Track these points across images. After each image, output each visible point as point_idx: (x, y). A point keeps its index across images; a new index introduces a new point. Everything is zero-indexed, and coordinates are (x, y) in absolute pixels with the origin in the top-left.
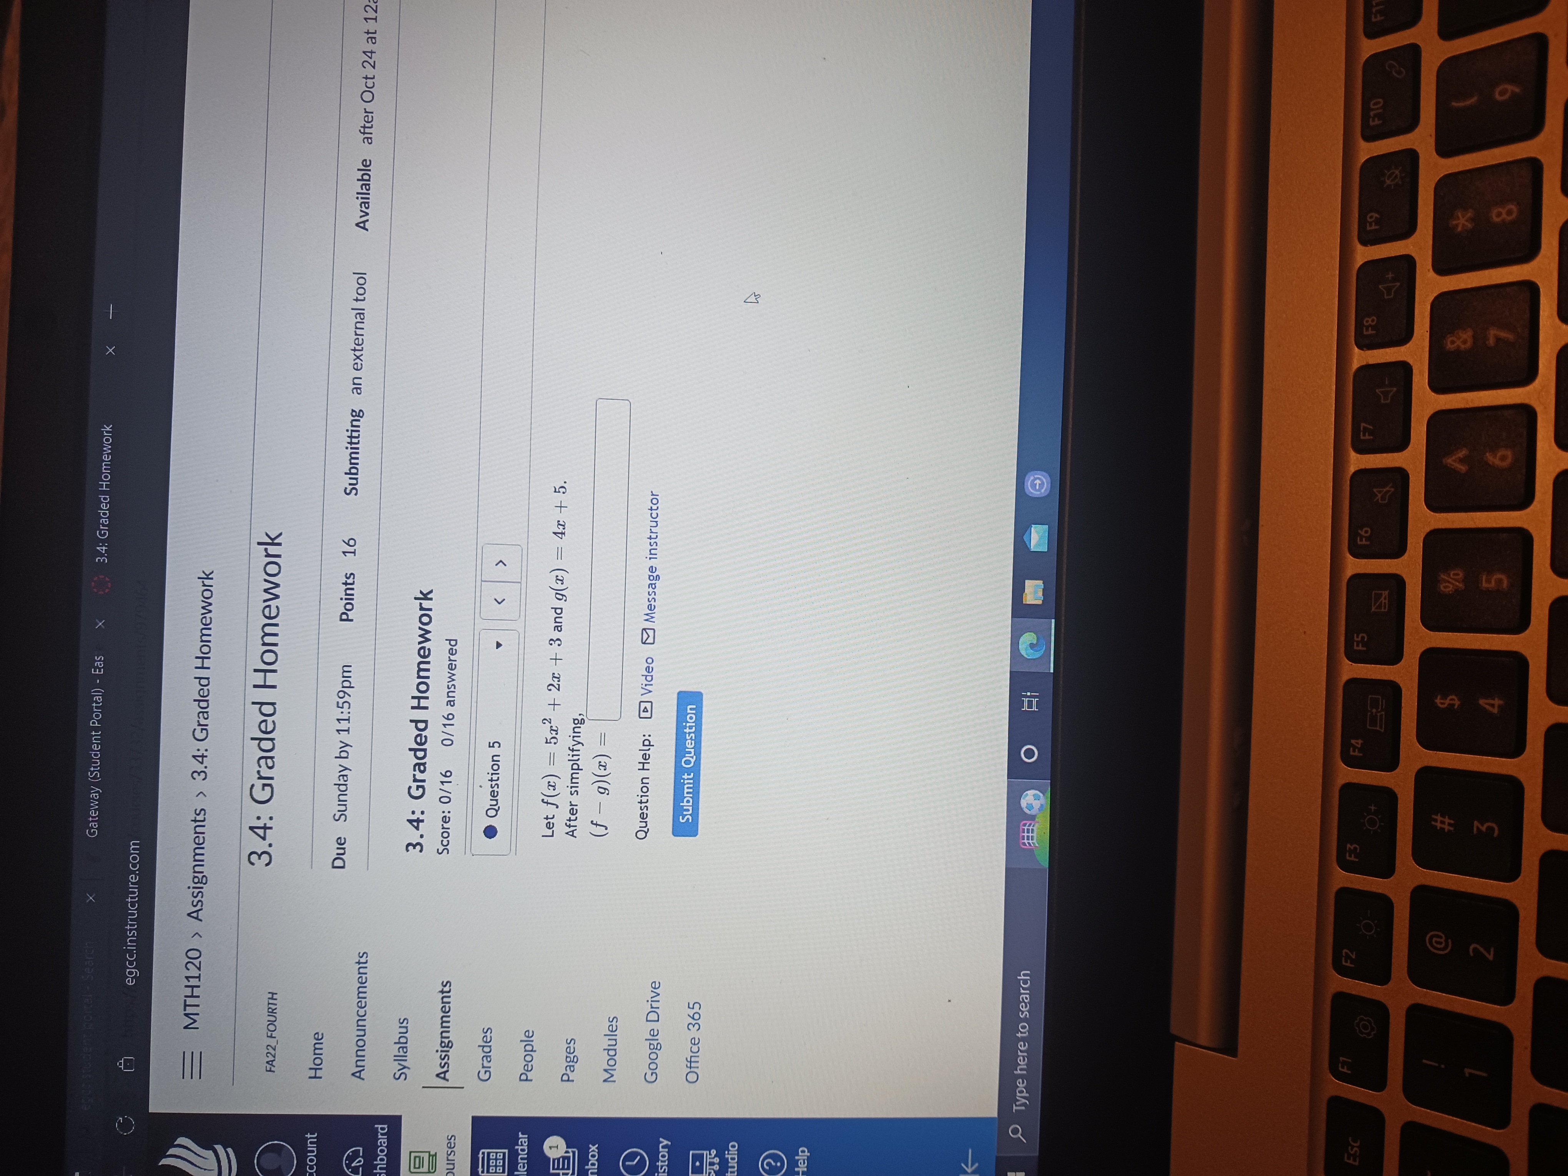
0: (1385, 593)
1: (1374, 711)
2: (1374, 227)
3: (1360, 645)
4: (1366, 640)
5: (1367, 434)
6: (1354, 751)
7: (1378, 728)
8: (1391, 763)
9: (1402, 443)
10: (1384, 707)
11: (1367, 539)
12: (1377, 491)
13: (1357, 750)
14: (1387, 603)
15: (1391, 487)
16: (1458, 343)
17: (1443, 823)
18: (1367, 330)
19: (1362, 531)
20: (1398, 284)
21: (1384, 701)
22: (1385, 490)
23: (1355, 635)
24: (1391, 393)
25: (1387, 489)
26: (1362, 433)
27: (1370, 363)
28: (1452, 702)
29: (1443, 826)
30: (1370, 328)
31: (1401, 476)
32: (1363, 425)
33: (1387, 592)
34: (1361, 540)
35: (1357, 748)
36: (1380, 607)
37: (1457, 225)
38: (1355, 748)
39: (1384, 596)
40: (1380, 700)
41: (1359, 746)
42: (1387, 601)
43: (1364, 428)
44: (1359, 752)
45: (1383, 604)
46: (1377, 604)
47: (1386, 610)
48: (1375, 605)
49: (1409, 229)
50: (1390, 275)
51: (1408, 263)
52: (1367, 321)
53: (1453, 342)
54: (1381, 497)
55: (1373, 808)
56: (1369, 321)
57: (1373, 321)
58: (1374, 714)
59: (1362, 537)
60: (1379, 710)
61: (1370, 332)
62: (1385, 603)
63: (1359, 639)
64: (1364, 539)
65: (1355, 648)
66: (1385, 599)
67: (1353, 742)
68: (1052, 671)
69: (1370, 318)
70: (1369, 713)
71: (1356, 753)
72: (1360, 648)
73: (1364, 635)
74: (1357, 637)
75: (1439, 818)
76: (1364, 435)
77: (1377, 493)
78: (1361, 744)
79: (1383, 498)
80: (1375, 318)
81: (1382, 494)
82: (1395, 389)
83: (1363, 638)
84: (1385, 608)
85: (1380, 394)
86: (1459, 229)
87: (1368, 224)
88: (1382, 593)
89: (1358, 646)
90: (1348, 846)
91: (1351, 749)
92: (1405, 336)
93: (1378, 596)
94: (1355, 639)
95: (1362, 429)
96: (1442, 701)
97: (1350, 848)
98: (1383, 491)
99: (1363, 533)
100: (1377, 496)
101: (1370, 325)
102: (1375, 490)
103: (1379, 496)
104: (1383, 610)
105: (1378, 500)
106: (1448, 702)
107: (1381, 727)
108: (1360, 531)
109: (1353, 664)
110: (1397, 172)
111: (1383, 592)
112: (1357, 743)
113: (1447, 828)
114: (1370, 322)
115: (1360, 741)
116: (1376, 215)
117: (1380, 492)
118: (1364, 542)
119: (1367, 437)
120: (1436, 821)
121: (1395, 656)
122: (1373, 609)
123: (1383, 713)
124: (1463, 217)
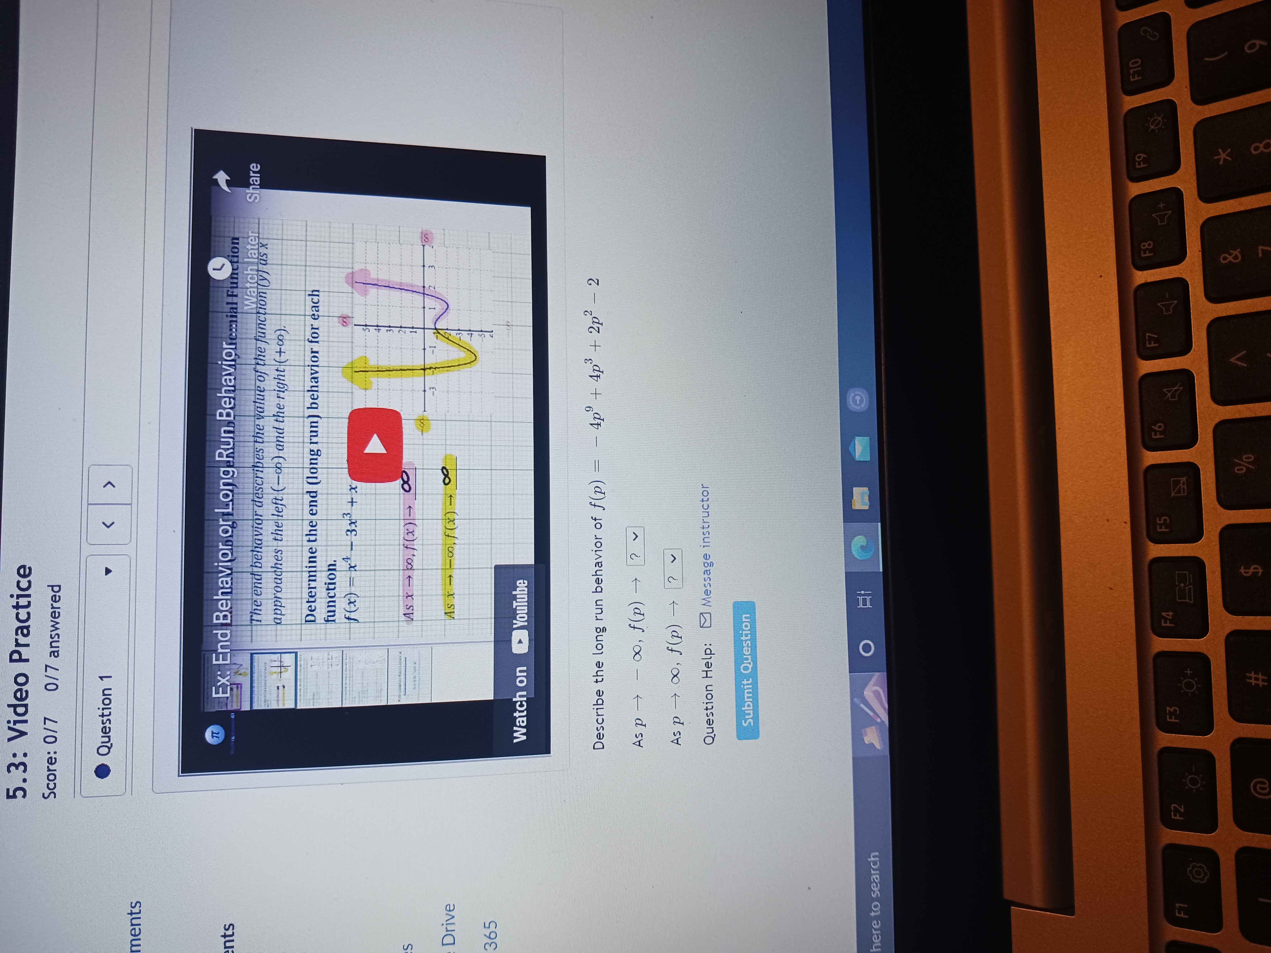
0: (1182, 480)
1: (1182, 585)
2: (1142, 166)
3: (1163, 527)
4: (1168, 522)
5: (1152, 342)
6: (1165, 622)
7: (1187, 601)
8: (1201, 630)
9: (1185, 348)
10: (1191, 581)
11: (1161, 433)
12: (1167, 391)
13: (1168, 621)
14: (1186, 488)
15: (1179, 386)
16: (1230, 258)
17: (1256, 679)
18: (1145, 253)
19: (1155, 426)
20: (1170, 212)
21: (1191, 575)
22: (1174, 389)
23: (1158, 518)
24: (1172, 306)
25: (1176, 388)
26: (1147, 342)
27: (1148, 281)
28: (1255, 571)
29: (1257, 682)
30: (1147, 252)
31: (1186, 377)
32: (1147, 334)
33: (1184, 479)
34: (1156, 435)
35: (1168, 619)
36: (1179, 492)
37: (1220, 159)
38: (1166, 620)
39: (1182, 482)
40: (1188, 575)
41: (1170, 618)
42: (1185, 486)
43: (1149, 336)
44: (1170, 623)
45: (1182, 489)
46: (1176, 490)
47: (1186, 494)
48: (1174, 491)
49: (1174, 167)
50: (1162, 205)
51: (1176, 195)
52: (1144, 246)
53: (1225, 258)
54: (1171, 395)
55: (1189, 672)
56: (1145, 245)
57: (1149, 245)
58: (1182, 588)
59: (1156, 432)
60: (1187, 584)
61: (1148, 255)
62: (1184, 488)
63: (1162, 522)
64: (1158, 433)
65: (1159, 530)
66: (1183, 484)
67: (1164, 614)
68: (881, 570)
69: (1146, 243)
70: (1177, 588)
71: (1168, 624)
72: (1163, 530)
73: (1166, 518)
74: (1160, 520)
75: (1253, 675)
76: (1150, 344)
77: (1166, 392)
78: (1172, 615)
79: (1173, 396)
80: (1151, 242)
81: (1171, 392)
82: (1176, 301)
83: (1165, 520)
84: (1184, 493)
85: (1161, 307)
86: (1221, 163)
87: (1137, 163)
88: (1179, 481)
89: (1161, 528)
90: (1168, 708)
91: (1163, 621)
92: (1179, 257)
93: (1177, 483)
94: (1158, 522)
95: (1147, 338)
96: (1247, 571)
97: (1169, 711)
98: (1171, 390)
99: (1156, 428)
100: (1167, 395)
101: (1147, 249)
102: (1164, 390)
103: (1169, 394)
104: (1182, 494)
105: (1168, 398)
106: (1251, 570)
107: (1190, 599)
108: (1153, 427)
109: (1156, 545)
110: (1160, 118)
111: (1181, 479)
112: (1169, 615)
113: (1261, 683)
114: (1147, 246)
115: (1171, 613)
116: (1143, 155)
117: (1169, 391)
118: (1158, 436)
119: (1153, 345)
120: (1250, 678)
121: (1196, 535)
122: (1173, 494)
123: (1191, 586)
124: (1224, 153)
